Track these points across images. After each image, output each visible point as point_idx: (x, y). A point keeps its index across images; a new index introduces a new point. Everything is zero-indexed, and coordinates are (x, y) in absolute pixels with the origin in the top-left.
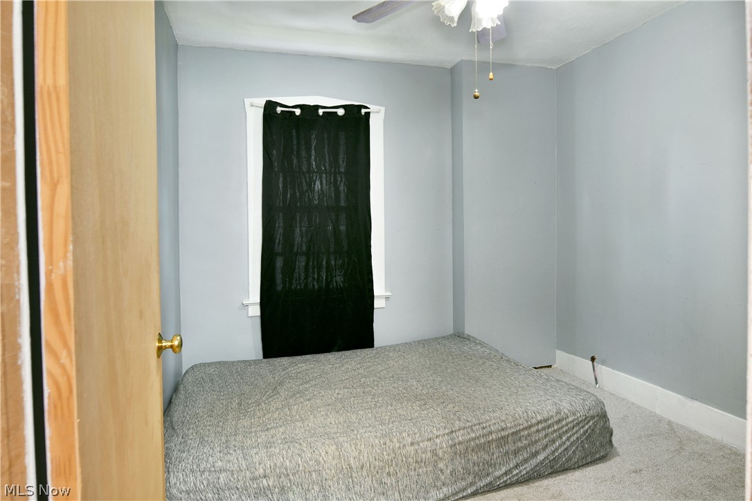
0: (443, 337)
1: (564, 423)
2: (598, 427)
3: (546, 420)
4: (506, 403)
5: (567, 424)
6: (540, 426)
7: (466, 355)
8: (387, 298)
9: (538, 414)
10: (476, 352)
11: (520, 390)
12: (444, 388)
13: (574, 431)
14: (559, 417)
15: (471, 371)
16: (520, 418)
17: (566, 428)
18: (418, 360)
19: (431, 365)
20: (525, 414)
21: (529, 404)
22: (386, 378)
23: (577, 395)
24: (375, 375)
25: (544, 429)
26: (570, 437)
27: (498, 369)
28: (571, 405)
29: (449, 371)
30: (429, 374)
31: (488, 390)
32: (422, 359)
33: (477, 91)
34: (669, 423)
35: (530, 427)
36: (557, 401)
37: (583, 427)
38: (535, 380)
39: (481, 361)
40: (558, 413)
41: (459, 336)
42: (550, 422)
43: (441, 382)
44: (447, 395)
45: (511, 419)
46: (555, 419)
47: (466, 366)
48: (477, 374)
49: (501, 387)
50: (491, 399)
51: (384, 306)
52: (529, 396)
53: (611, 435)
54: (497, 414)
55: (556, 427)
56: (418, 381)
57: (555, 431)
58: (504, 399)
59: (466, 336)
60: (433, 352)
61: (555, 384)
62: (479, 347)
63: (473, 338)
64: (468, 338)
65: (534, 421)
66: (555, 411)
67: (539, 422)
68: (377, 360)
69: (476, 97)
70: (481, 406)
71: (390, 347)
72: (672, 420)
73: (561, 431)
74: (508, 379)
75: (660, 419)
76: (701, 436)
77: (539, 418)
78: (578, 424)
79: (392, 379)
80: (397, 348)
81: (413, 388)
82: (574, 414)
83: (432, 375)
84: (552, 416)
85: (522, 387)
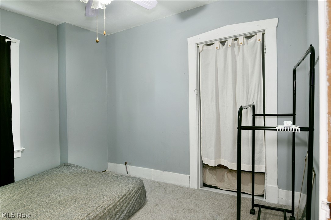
0: (56, 167)
1: (132, 194)
2: (142, 191)
3: (125, 195)
4: (106, 192)
5: (133, 194)
6: (124, 198)
7: (73, 174)
8: (22, 151)
9: (122, 193)
10: (77, 172)
11: (109, 184)
12: (72, 194)
13: (135, 196)
14: (130, 191)
15: (80, 181)
16: (116, 197)
17: (133, 195)
18: (48, 183)
19: (57, 183)
20: (117, 195)
21: (116, 190)
22: (34, 198)
23: (133, 180)
24: (26, 198)
25: (125, 199)
26: (134, 199)
27: (92, 177)
28: (133, 185)
29: (69, 184)
30: (59, 188)
31: (94, 188)
32: (50, 181)
33: (97, 38)
34: (158, 182)
35: (120, 200)
36: (127, 185)
37: (138, 193)
38: (112, 178)
39: (82, 175)
40: (129, 190)
41: (65, 165)
42: (127, 195)
43: (68, 191)
44: (75, 197)
45: (112, 199)
46: (129, 193)
47: (76, 180)
48: (84, 182)
49: (99, 185)
50: (98, 192)
51: (20, 156)
52: (114, 186)
53: (146, 193)
54: (106, 199)
55: (129, 197)
56: (55, 194)
57: (129, 199)
58: (105, 191)
59: (69, 164)
60: (54, 176)
61: (121, 178)
62: (78, 169)
63: (73, 164)
64: (70, 165)
65: (121, 197)
66: (128, 189)
67: (123, 197)
68: (22, 189)
69: (97, 42)
70: (96, 197)
71: (27, 179)
72: (158, 181)
73: (131, 198)
74: (100, 181)
75: (155, 182)
76: (169, 184)
77: (123, 195)
78: (136, 192)
79: (38, 197)
80: (32, 179)
81: (54, 198)
82: (135, 189)
83: (61, 189)
84: (127, 192)
85: (109, 183)
